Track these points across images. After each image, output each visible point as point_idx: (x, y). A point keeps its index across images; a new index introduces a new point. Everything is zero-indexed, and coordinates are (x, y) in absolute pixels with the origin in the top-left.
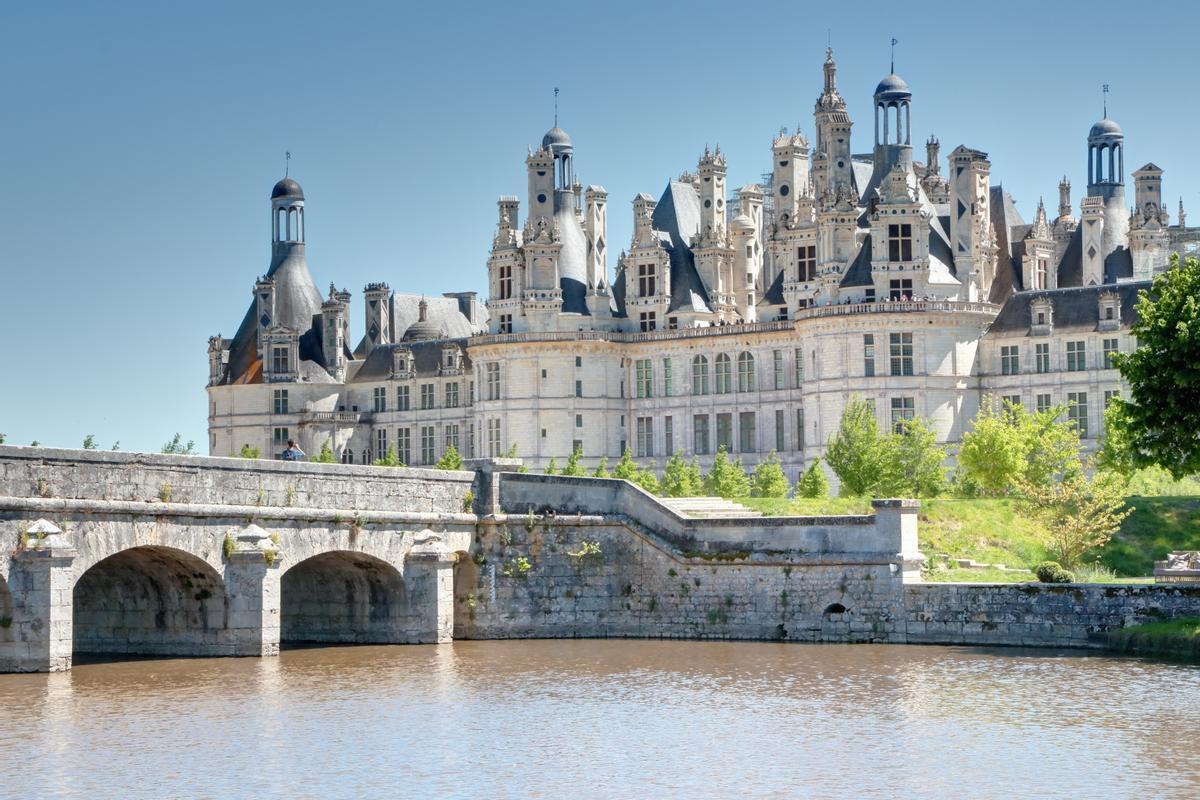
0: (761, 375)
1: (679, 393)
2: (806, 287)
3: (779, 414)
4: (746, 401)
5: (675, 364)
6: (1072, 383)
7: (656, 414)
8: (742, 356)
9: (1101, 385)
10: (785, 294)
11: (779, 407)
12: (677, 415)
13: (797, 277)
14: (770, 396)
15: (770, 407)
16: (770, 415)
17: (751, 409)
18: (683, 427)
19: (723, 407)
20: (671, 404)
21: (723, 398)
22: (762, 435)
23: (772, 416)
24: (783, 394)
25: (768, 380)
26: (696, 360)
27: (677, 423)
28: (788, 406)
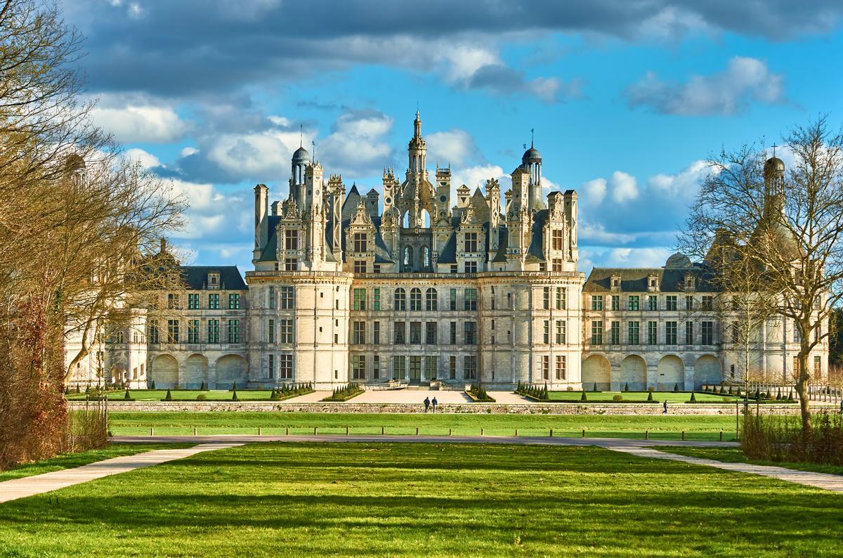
0: (442, 301)
1: (385, 309)
2: (471, 255)
3: (453, 325)
4: (433, 316)
5: (382, 292)
6: (632, 317)
7: (368, 320)
8: (429, 290)
9: (647, 319)
10: (457, 259)
11: (453, 320)
12: (383, 322)
13: (464, 249)
14: (448, 314)
15: (448, 320)
16: (447, 324)
17: (434, 320)
18: (386, 329)
19: (416, 319)
20: (379, 315)
21: (416, 313)
22: (442, 335)
23: (448, 325)
24: (456, 313)
25: (447, 305)
26: (397, 290)
27: (383, 326)
28: (459, 320)
